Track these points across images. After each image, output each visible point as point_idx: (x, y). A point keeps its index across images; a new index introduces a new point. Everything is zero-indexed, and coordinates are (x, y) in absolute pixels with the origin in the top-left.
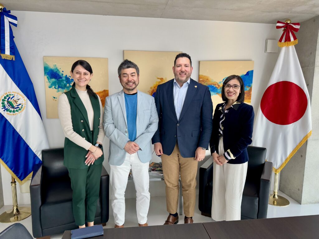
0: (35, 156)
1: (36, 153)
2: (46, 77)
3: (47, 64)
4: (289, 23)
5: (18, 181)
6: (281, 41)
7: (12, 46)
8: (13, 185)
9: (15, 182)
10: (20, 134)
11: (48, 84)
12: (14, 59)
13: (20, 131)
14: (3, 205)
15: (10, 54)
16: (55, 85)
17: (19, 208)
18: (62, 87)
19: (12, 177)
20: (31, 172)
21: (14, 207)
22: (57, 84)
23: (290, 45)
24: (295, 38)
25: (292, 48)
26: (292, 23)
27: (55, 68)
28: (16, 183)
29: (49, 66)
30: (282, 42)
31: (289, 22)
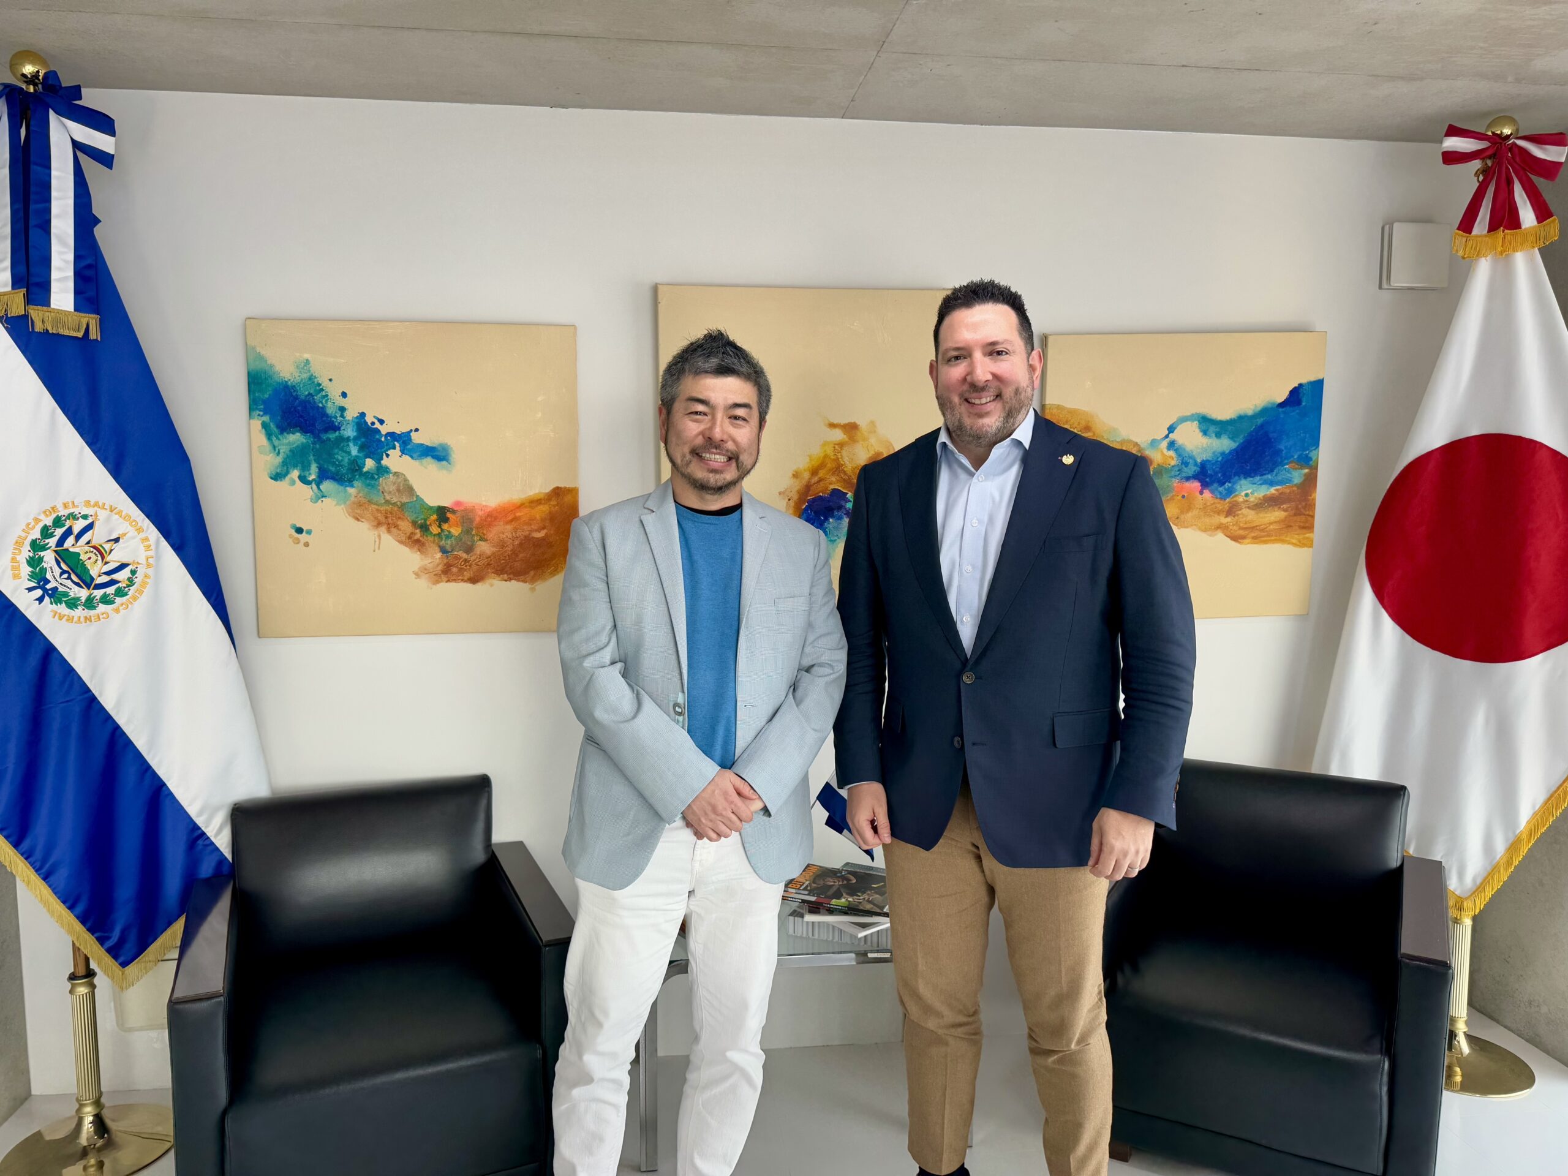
0: (196, 836)
1: (200, 821)
2: (257, 423)
3: (261, 358)
4: (1508, 137)
5: (105, 972)
6: (1467, 224)
7: (89, 266)
8: (82, 990)
9: (90, 974)
10: (121, 720)
11: (271, 461)
12: (94, 334)
13: (118, 705)
14: (27, 1095)
15: (76, 309)
16: (305, 467)
17: (106, 1114)
18: (337, 473)
19: (76, 950)
20: (176, 919)
21: (81, 1106)
22: (311, 457)
23: (1515, 250)
24: (1543, 213)
25: (1531, 260)
26: (1520, 134)
27: (305, 376)
28: (96, 981)
29: (272, 366)
30: (1476, 231)
31: (1507, 131)
